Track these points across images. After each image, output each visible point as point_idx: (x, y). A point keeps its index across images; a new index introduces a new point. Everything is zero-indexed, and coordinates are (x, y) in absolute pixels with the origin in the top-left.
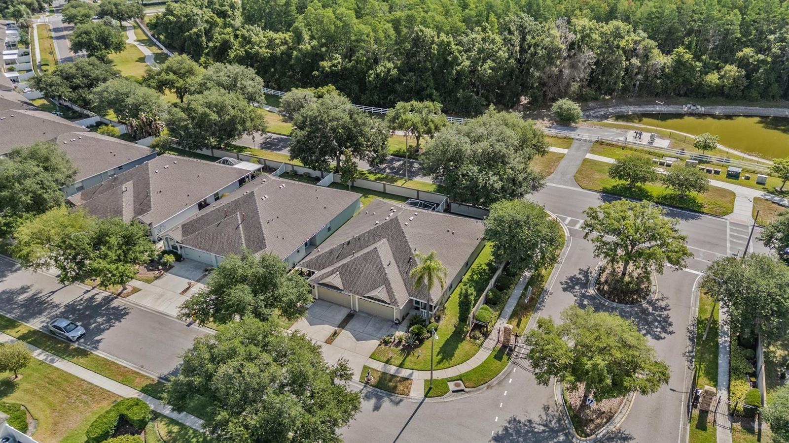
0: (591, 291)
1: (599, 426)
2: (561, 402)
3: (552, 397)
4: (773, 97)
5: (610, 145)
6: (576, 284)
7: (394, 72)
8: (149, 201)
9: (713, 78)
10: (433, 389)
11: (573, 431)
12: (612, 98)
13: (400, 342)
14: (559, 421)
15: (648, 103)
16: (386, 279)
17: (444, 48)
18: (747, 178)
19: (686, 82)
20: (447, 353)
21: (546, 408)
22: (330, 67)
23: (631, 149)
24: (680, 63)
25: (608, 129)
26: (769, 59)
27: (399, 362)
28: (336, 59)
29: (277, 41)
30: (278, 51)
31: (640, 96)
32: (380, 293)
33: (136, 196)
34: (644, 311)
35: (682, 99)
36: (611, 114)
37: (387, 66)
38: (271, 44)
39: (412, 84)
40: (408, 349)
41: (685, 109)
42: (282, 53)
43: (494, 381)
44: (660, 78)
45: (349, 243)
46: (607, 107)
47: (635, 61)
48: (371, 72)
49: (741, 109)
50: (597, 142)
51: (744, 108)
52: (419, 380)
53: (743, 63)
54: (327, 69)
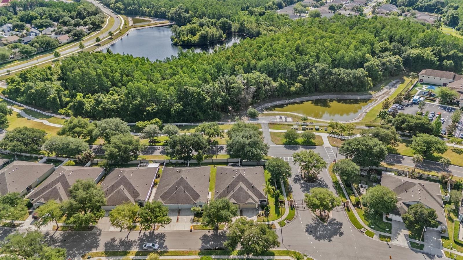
0: (302, 181)
1: (327, 219)
2: (315, 216)
3: (312, 215)
4: (312, 92)
5: (274, 124)
6: (297, 180)
7: (181, 107)
8: (136, 191)
9: (293, 89)
10: (281, 224)
11: (322, 222)
12: (260, 101)
13: (263, 214)
14: (318, 221)
15: (273, 101)
16: (250, 195)
17: (199, 94)
18: (322, 129)
19: (285, 91)
20: (278, 212)
21: (313, 219)
22: (152, 110)
23: (282, 124)
24: (281, 85)
25: (268, 117)
26: (308, 79)
27: (267, 220)
28: (153, 106)
29: (118, 100)
30: (119, 105)
31: (270, 99)
32: (250, 200)
33: (129, 191)
34: (319, 183)
35: (284, 98)
36: (263, 108)
37: (178, 106)
38: (114, 102)
39: (191, 112)
40: (267, 215)
41: (287, 101)
42: (122, 105)
43: (295, 217)
44: (276, 92)
45: (229, 187)
46: (261, 105)
47: (267, 87)
48: (172, 109)
49: (303, 99)
50: (269, 124)
51: (304, 98)
52: (276, 223)
53: (300, 82)
54: (151, 111)
